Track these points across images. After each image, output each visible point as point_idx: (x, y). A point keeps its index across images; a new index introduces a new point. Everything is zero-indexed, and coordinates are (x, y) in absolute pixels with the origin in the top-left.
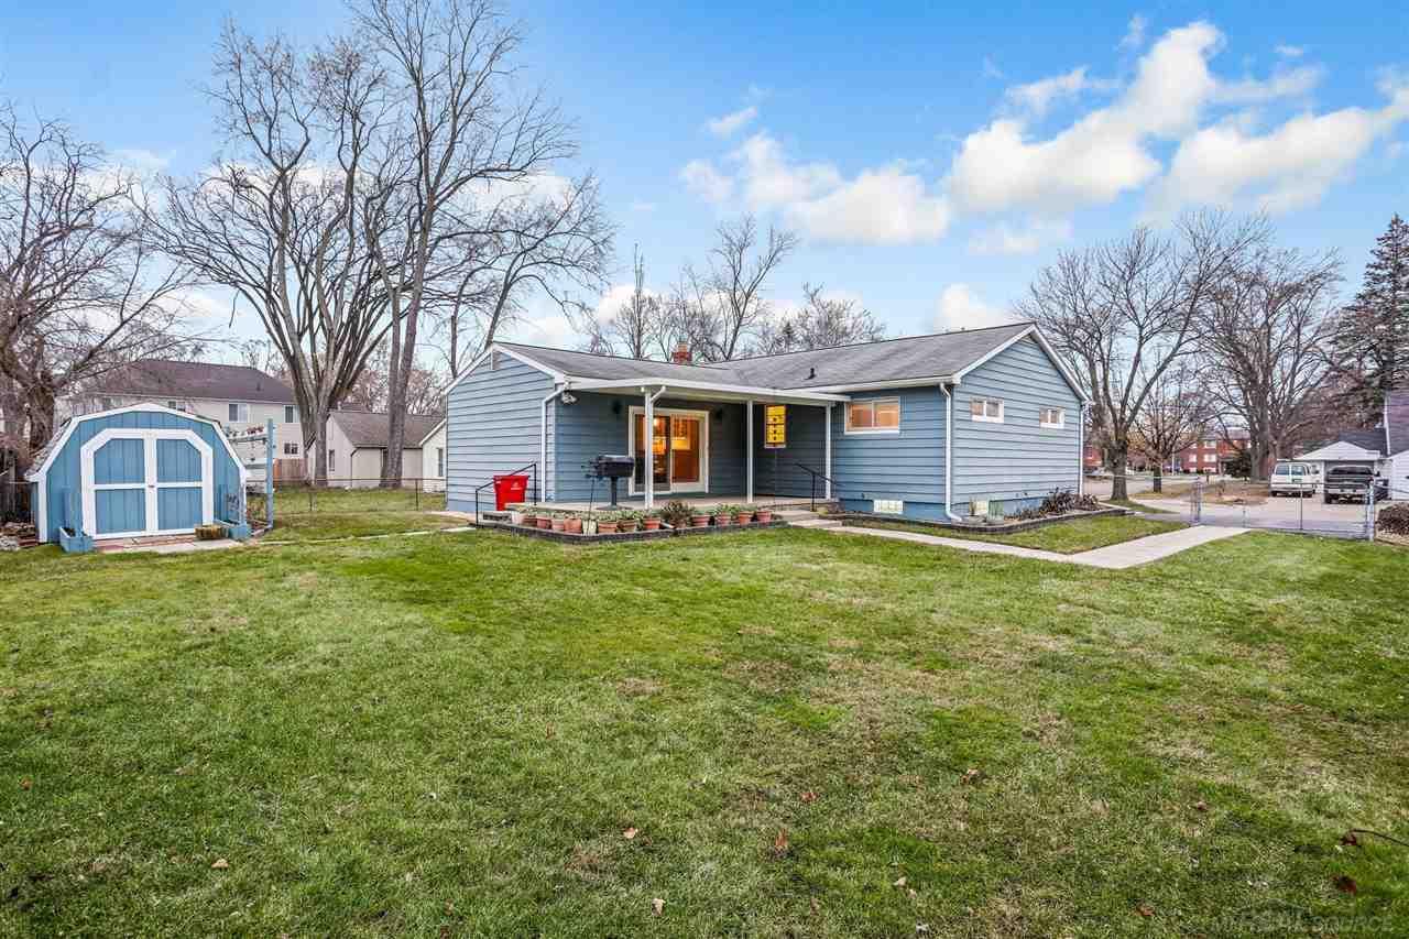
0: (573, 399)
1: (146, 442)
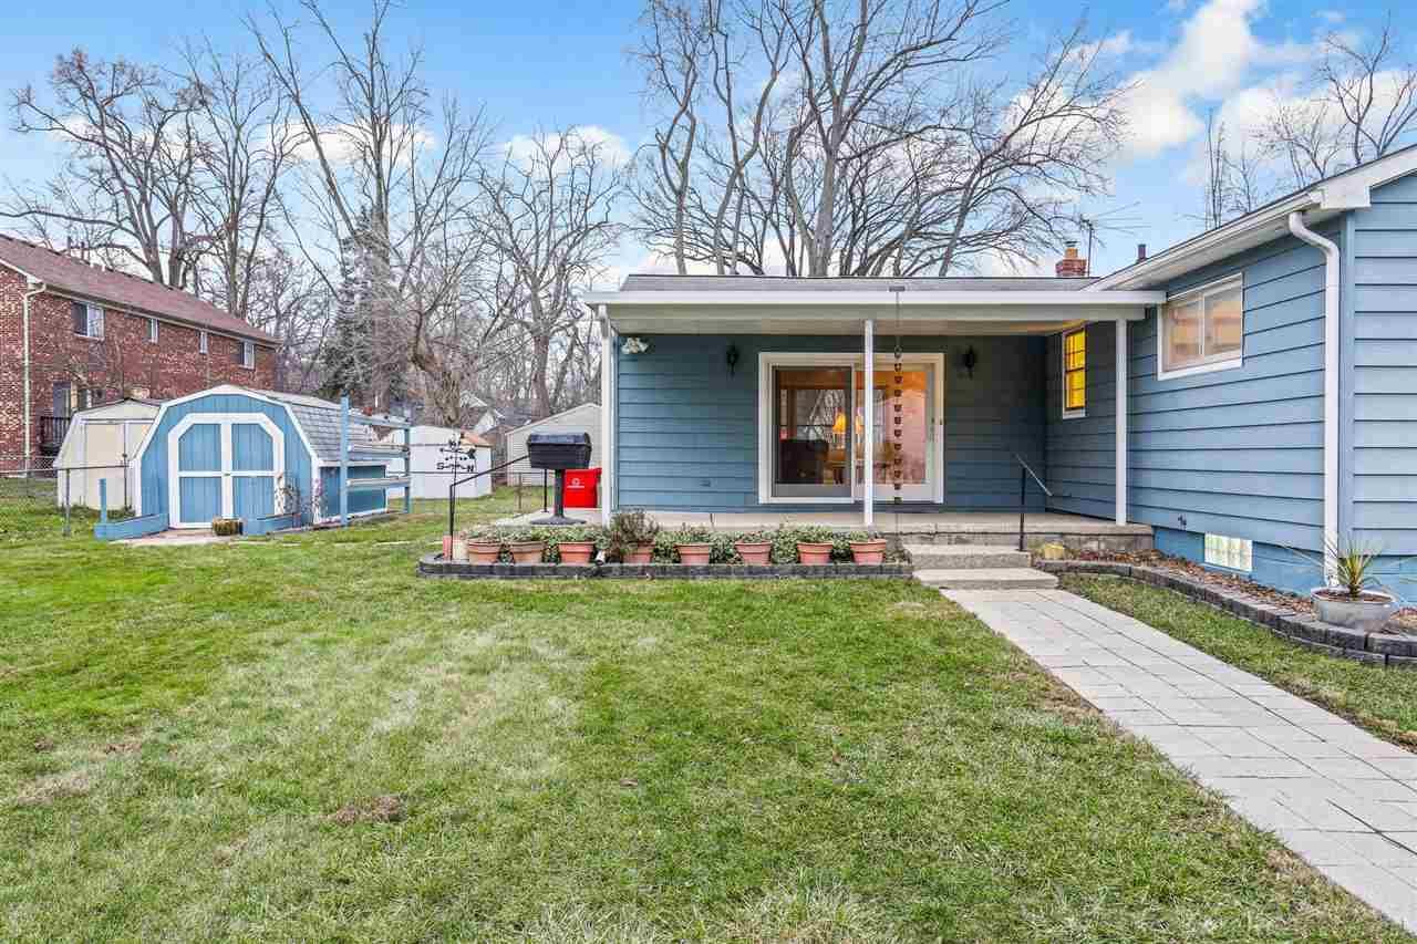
0: (643, 347)
1: (222, 427)
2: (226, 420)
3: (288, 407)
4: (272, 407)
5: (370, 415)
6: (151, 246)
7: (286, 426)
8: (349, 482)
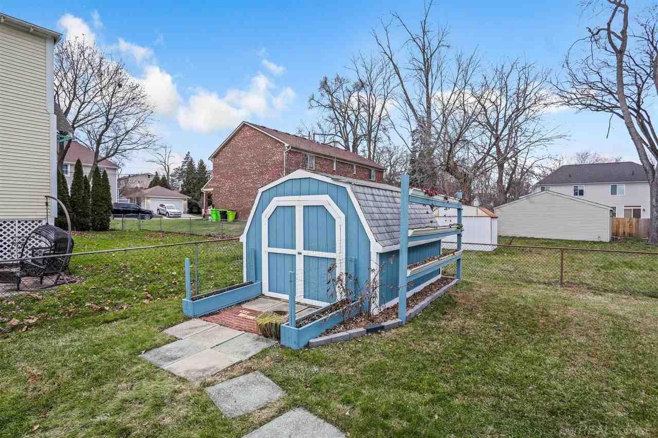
1: (297, 209)
2: (299, 202)
3: (348, 188)
4: (335, 189)
5: (431, 195)
6: (346, 141)
7: (346, 208)
8: (409, 273)
